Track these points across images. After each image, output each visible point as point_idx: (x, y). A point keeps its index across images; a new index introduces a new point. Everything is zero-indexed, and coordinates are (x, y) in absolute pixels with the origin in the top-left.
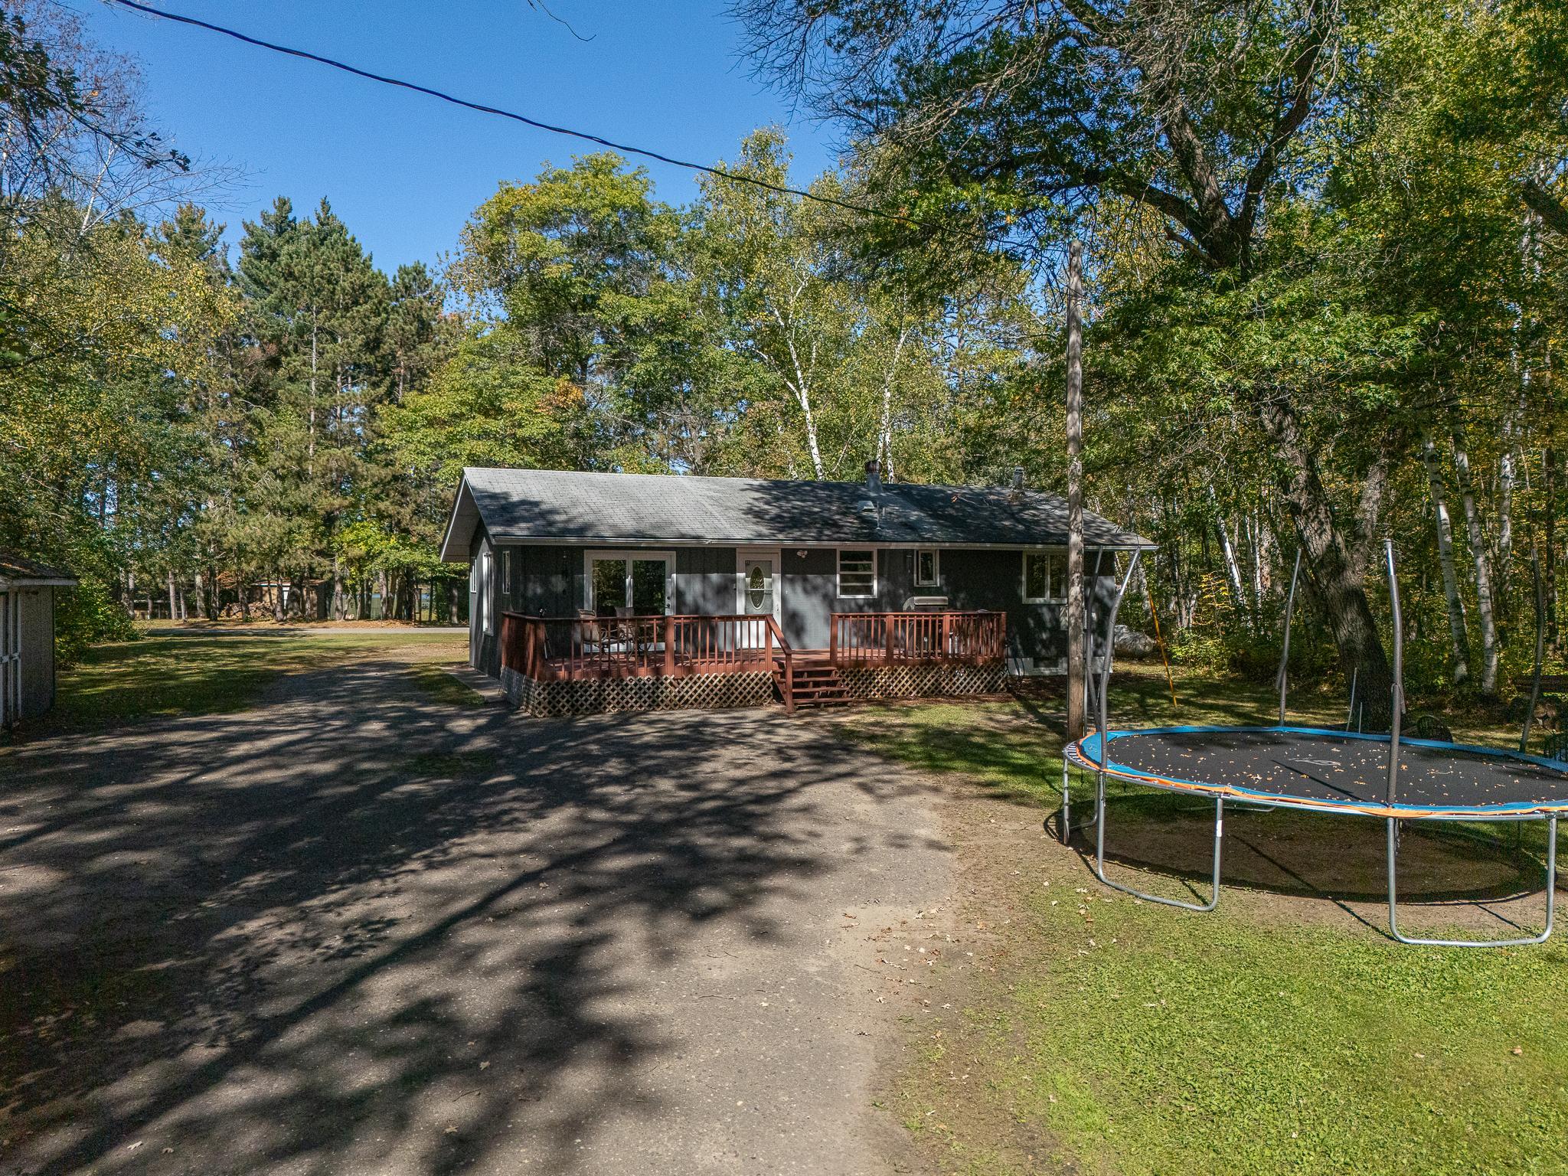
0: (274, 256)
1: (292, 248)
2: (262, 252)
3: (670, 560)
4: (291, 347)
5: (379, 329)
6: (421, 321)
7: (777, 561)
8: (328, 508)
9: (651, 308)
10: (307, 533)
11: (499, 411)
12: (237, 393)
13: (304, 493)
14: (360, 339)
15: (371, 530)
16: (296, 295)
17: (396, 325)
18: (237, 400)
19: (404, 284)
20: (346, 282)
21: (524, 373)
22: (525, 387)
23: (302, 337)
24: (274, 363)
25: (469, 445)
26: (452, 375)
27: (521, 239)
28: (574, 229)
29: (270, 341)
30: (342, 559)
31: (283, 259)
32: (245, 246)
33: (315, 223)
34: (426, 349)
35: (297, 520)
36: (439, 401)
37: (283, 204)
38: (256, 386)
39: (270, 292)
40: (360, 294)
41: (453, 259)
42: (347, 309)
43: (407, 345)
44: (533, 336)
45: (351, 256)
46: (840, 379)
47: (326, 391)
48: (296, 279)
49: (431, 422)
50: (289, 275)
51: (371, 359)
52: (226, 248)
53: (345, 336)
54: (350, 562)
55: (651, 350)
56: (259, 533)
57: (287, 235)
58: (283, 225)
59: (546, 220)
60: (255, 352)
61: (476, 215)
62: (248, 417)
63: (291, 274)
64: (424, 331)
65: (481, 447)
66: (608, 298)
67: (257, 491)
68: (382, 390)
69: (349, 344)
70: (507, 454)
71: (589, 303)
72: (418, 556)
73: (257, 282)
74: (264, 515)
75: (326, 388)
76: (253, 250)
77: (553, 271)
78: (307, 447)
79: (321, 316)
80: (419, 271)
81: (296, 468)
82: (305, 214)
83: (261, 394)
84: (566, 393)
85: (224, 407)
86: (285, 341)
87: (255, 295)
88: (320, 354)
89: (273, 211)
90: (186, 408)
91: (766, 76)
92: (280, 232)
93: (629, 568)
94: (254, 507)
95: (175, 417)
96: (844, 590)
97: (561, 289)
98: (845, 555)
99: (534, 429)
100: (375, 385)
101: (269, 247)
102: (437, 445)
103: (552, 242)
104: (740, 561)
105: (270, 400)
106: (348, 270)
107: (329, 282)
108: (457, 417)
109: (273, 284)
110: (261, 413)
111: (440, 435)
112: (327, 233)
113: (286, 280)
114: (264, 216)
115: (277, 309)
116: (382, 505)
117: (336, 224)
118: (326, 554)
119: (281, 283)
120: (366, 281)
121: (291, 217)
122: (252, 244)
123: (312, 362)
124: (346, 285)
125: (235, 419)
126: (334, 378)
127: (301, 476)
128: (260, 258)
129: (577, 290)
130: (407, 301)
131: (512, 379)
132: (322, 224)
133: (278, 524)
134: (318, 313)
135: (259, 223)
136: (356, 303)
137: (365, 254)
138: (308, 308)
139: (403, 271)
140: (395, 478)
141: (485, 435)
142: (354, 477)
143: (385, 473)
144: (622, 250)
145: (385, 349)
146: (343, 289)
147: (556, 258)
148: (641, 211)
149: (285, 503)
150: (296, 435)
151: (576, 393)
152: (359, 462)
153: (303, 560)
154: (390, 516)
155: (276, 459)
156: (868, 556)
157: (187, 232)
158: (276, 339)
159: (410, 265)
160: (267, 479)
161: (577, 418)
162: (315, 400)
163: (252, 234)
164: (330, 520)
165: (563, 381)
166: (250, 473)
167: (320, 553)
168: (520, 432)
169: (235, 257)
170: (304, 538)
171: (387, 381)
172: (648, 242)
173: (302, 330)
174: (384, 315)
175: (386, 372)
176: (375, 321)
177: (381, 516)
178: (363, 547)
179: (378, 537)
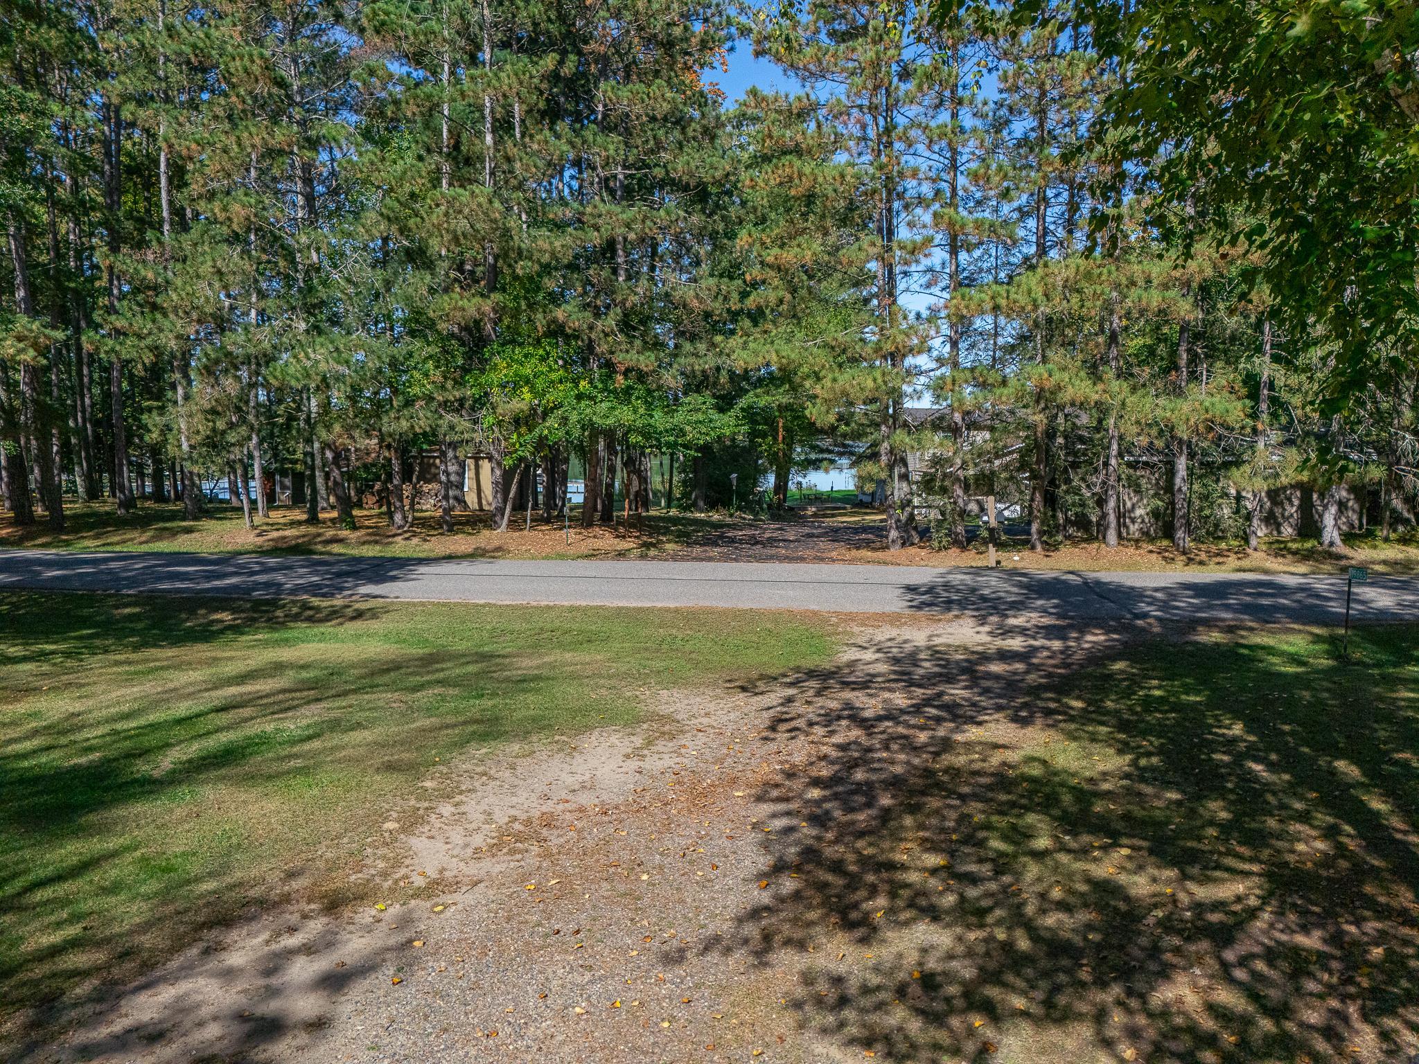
178: (527, 396)
179: (554, 376)
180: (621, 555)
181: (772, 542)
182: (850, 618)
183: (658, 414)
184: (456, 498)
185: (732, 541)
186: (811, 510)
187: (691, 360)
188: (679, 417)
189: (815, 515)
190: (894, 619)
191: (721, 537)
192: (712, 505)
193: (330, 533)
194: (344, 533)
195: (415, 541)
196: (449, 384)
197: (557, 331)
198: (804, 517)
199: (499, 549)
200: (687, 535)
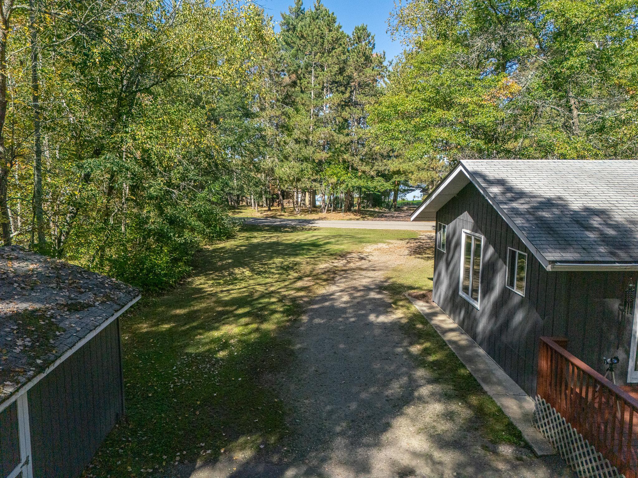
0: (294, 29)
1: (303, 23)
2: (289, 28)
4: (302, 76)
5: (345, 62)
8: (320, 158)
10: (310, 171)
12: (278, 100)
13: (308, 151)
14: (336, 68)
15: (340, 169)
16: (305, 47)
17: (353, 59)
18: (278, 104)
19: (358, 35)
20: (329, 37)
23: (307, 69)
24: (294, 84)
29: (293, 73)
30: (325, 184)
31: (299, 29)
33: (314, 10)
35: (305, 164)
38: (288, 96)
39: (293, 48)
40: (336, 43)
42: (329, 52)
43: (359, 69)
45: (331, 23)
47: (319, 97)
48: (305, 38)
51: (341, 78)
53: (329, 66)
56: (288, 172)
57: (300, 18)
58: (299, 12)
60: (286, 79)
62: (283, 113)
63: (302, 36)
64: (367, 61)
67: (288, 149)
69: (330, 71)
73: (288, 43)
74: (291, 162)
75: (319, 95)
76: (285, 27)
78: (310, 128)
79: (317, 57)
80: (364, 29)
81: (305, 138)
83: (289, 100)
85: (273, 108)
86: (299, 72)
87: (286, 50)
88: (316, 77)
89: (294, 6)
90: (255, 109)
92: (297, 16)
94: (286, 158)
100: (343, 92)
101: (292, 25)
105: (293, 104)
106: (330, 31)
107: (321, 38)
109: (294, 43)
110: (289, 110)
112: (319, 13)
113: (300, 40)
114: (290, 9)
115: (296, 56)
116: (345, 157)
117: (324, 8)
118: (318, 181)
119: (298, 42)
120: (338, 35)
121: (302, 8)
122: (285, 24)
123: (312, 82)
124: (330, 38)
125: (277, 114)
126: (323, 90)
127: (307, 142)
128: (288, 30)
130: (359, 45)
132: (317, 10)
133: (297, 167)
134: (315, 56)
135: (288, 13)
136: (334, 48)
137: (338, 21)
138: (311, 54)
139: (357, 29)
142: (332, 142)
145: (348, 72)
146: (328, 41)
149: (300, 156)
150: (305, 121)
152: (335, 134)
153: (308, 184)
154: (348, 162)
155: (296, 134)
158: (296, 72)
159: (360, 25)
160: (292, 144)
162: (313, 101)
163: (284, 18)
164: (320, 163)
166: (284, 141)
167: (316, 181)
169: (278, 32)
170: (308, 173)
173: (307, 66)
174: (347, 54)
176: (343, 57)
178: (336, 178)
179: (342, 173)
180: (358, 220)
181: (397, 217)
182: (420, 231)
183: (369, 183)
184: (303, 204)
185: (386, 216)
186: (405, 208)
187: (378, 167)
188: (375, 184)
189: (407, 210)
190: (430, 232)
191: (382, 215)
192: (374, 206)
193: (279, 214)
194: (283, 213)
195: (303, 216)
196: (314, 174)
197: (344, 161)
198: (403, 210)
199: (325, 218)
200: (372, 215)
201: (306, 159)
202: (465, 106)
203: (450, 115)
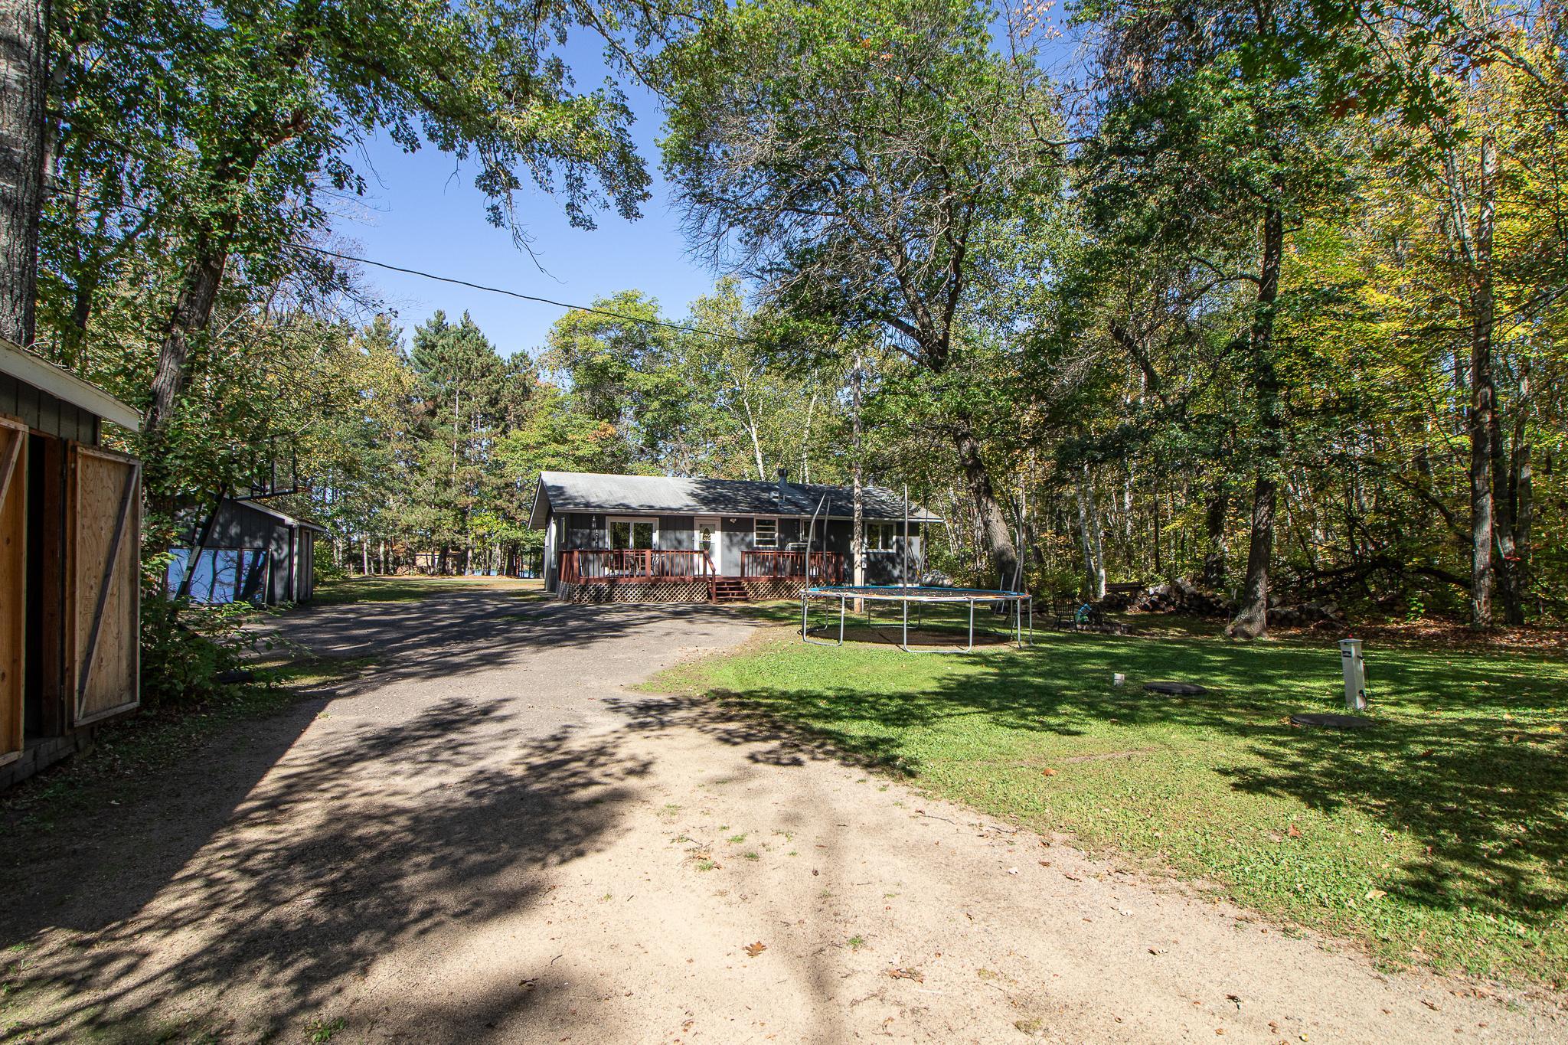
0: (433, 347)
1: (444, 341)
2: (426, 345)
3: (656, 522)
4: (443, 403)
5: (498, 392)
6: (525, 387)
7: (719, 524)
8: (464, 504)
9: (657, 380)
10: (451, 519)
11: (565, 441)
12: (409, 432)
13: (451, 494)
14: (486, 398)
15: (489, 517)
16: (446, 371)
17: (509, 390)
18: (409, 436)
19: (515, 364)
20: (477, 362)
21: (582, 418)
22: (582, 426)
23: (450, 396)
25: (548, 460)
26: (540, 420)
27: (580, 339)
28: (612, 334)
29: (430, 399)
30: (472, 536)
31: (439, 349)
32: (416, 340)
33: (460, 326)
34: (527, 405)
35: (445, 511)
36: (530, 434)
37: (440, 314)
38: (420, 427)
39: (431, 369)
40: (486, 370)
41: (542, 351)
42: (478, 379)
43: (516, 402)
44: (587, 395)
45: (481, 347)
46: (774, 423)
48: (447, 361)
49: (526, 447)
50: (442, 359)
51: (493, 410)
52: (404, 341)
53: (477, 396)
54: (478, 537)
55: (656, 404)
56: (421, 518)
57: (442, 334)
58: (440, 328)
59: (595, 329)
60: (420, 406)
61: (555, 324)
62: (415, 447)
64: (527, 392)
65: (554, 462)
66: (631, 375)
67: (420, 492)
68: (500, 429)
69: (479, 401)
70: (570, 465)
71: (620, 377)
72: (520, 534)
73: (423, 363)
74: (424, 507)
75: (464, 429)
76: (420, 343)
77: (598, 360)
78: (451, 465)
79: (461, 384)
80: (524, 356)
81: (444, 478)
82: (454, 320)
83: (424, 432)
84: (605, 430)
85: (401, 440)
86: (439, 399)
87: (421, 371)
88: (461, 408)
89: (434, 319)
91: (698, 262)
92: (438, 331)
93: (632, 527)
94: (417, 502)
95: (372, 445)
96: (759, 542)
97: (604, 368)
98: (759, 522)
99: (586, 451)
100: (497, 426)
101: (430, 341)
102: (529, 460)
103: (601, 342)
104: (696, 524)
105: (429, 436)
106: (479, 355)
107: (467, 363)
108: (540, 444)
109: (432, 364)
110: (423, 443)
111: (530, 454)
112: (467, 332)
113: (441, 362)
114: (428, 322)
115: (434, 379)
116: (498, 502)
117: (473, 327)
118: (463, 531)
119: (438, 363)
120: (490, 361)
121: (445, 322)
122: (420, 339)
123: (456, 412)
124: (478, 364)
125: (407, 448)
126: (469, 422)
127: (447, 484)
128: (424, 348)
129: (614, 369)
130: (516, 375)
131: (574, 422)
132: (464, 327)
133: (433, 513)
134: (460, 382)
135: (425, 326)
136: (483, 376)
137: (491, 345)
138: (454, 379)
139: (514, 356)
140: (507, 485)
141: (557, 455)
142: (480, 484)
143: (500, 482)
144: (642, 346)
145: (501, 405)
146: (476, 367)
147: (600, 352)
148: (653, 324)
149: (437, 501)
150: (445, 458)
151: (611, 430)
152: (484, 475)
153: (448, 536)
154: (503, 509)
155: (432, 472)
156: (772, 522)
157: (379, 332)
158: (434, 398)
159: (518, 352)
160: (426, 485)
161: (612, 445)
162: (457, 435)
163: (420, 333)
164: (465, 511)
165: (604, 423)
166: (415, 481)
167: (459, 532)
168: (579, 453)
169: (410, 348)
170: (449, 523)
171: (503, 425)
172: (658, 342)
173: (450, 393)
174: (501, 383)
175: (503, 419)
176: (495, 387)
177: (497, 509)
201: (447, 504)
202: (573, 442)
203: (562, 448)
